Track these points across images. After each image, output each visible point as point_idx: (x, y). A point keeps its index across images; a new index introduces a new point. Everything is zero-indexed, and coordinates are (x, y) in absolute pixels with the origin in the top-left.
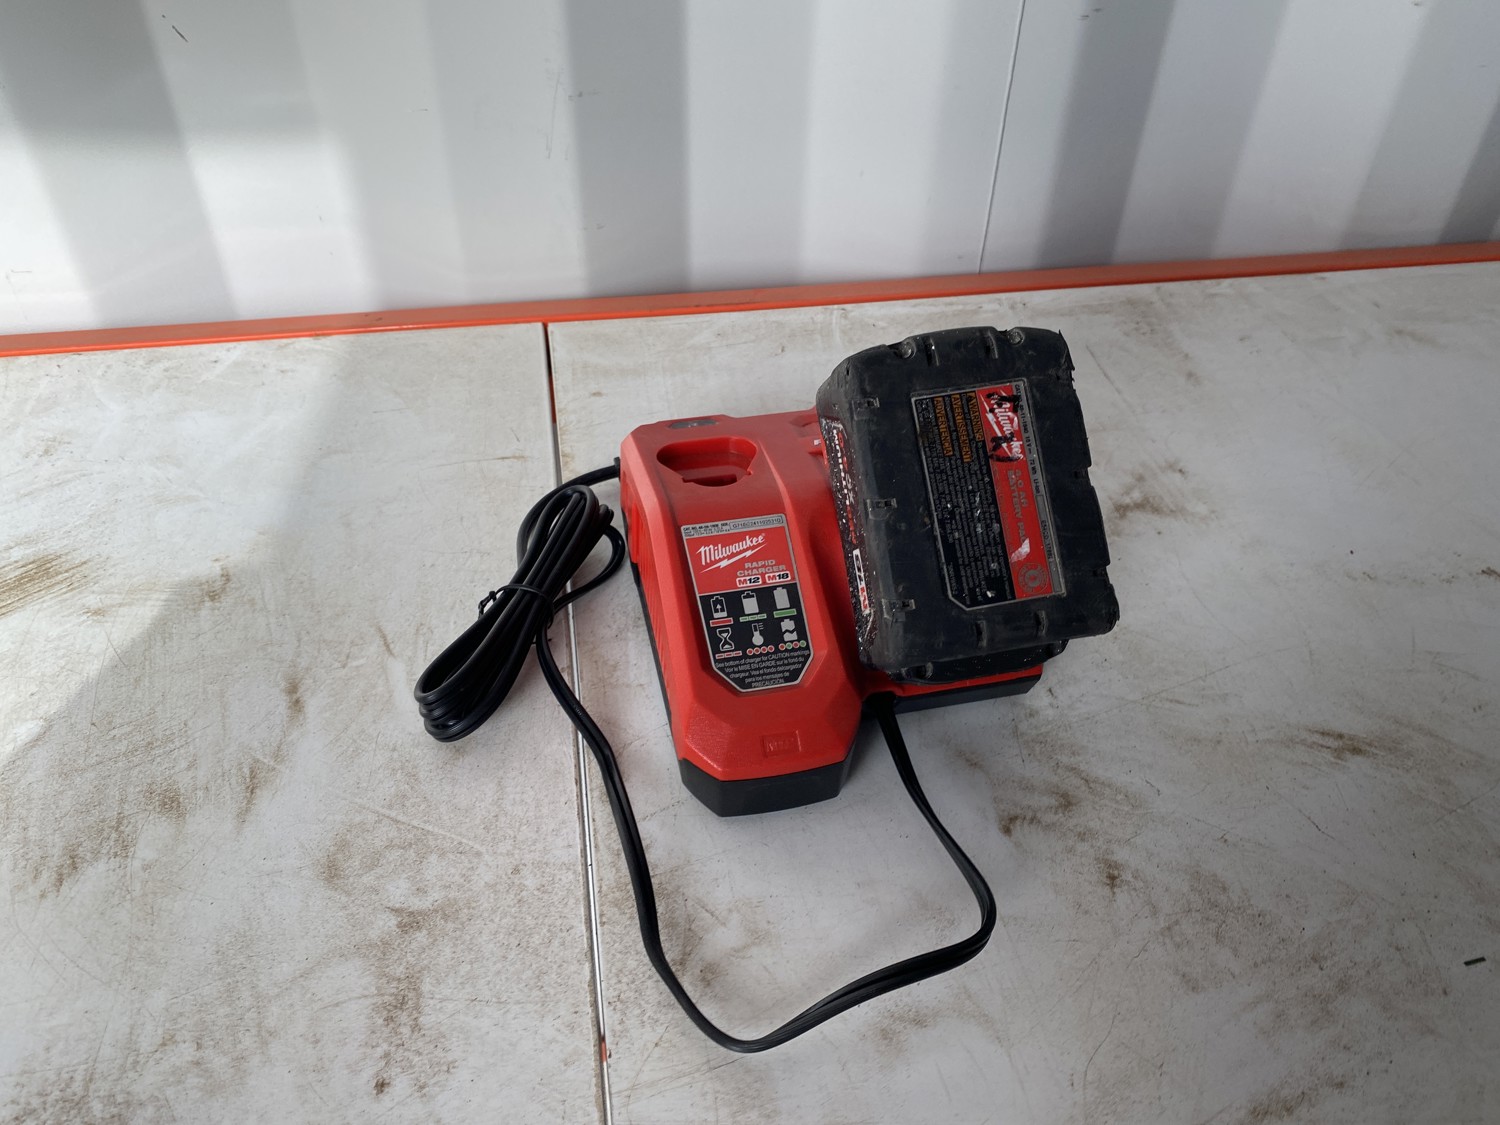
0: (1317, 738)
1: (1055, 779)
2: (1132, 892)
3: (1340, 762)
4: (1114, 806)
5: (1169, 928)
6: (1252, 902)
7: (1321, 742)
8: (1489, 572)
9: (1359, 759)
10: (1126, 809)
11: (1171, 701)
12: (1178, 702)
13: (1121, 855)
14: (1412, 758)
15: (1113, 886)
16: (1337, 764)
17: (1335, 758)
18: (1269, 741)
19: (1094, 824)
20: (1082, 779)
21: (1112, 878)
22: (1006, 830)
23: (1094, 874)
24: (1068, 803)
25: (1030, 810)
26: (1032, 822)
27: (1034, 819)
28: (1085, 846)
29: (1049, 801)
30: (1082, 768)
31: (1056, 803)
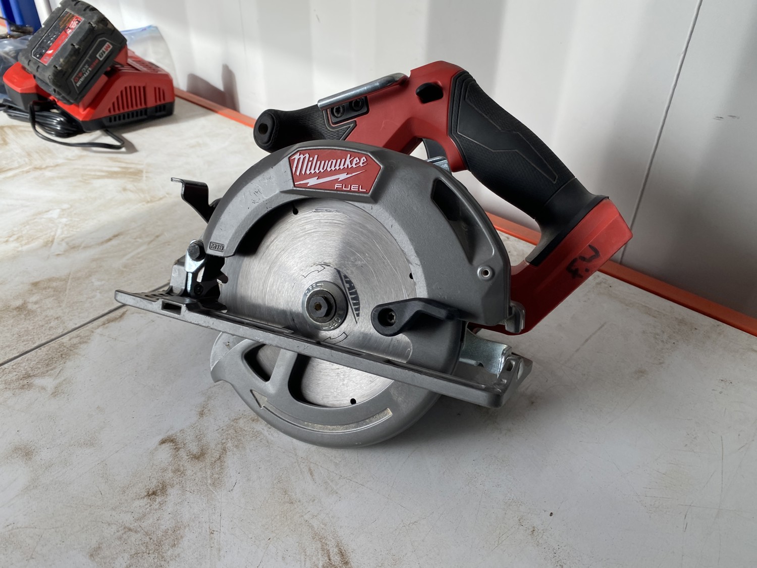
0: (334, 551)
1: (212, 445)
2: (149, 505)
4: (209, 476)
5: (130, 530)
6: (170, 562)
7: (332, 555)
10: (209, 482)
11: (310, 469)
12: (311, 474)
13: (173, 493)
15: (149, 495)
18: (312, 527)
19: (189, 473)
20: (220, 456)
21: (154, 493)
22: (163, 442)
23: (153, 485)
24: (198, 457)
25: (183, 445)
26: (175, 449)
27: (177, 449)
28: (171, 475)
29: (195, 449)
30: (228, 453)
31: (195, 453)
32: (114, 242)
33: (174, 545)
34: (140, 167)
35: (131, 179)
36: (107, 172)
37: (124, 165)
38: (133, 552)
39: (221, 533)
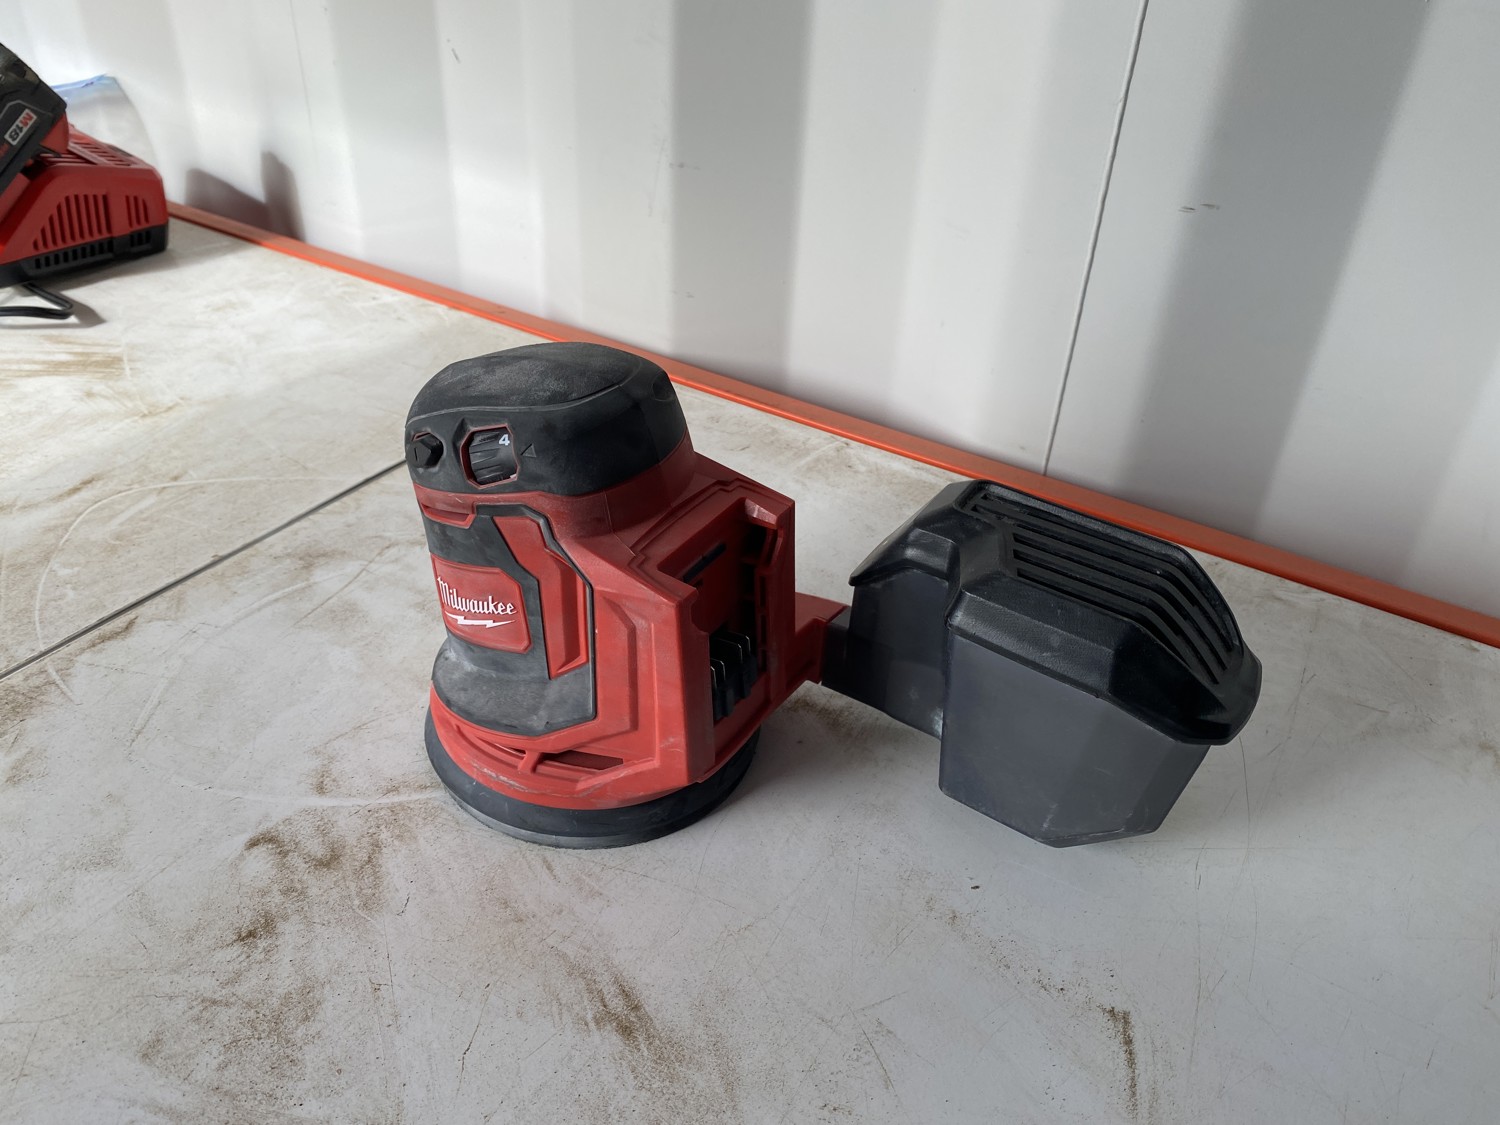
0: (611, 990)
1: (351, 840)
2: (244, 956)
3: (592, 1025)
4: (354, 893)
5: (214, 1002)
6: (304, 1048)
7: (608, 997)
8: (1121, 1019)
9: (616, 1039)
10: (356, 902)
11: (545, 861)
12: (549, 868)
13: (290, 931)
14: (667, 1083)
15: (241, 939)
16: (586, 1024)
17: (595, 1018)
18: (564, 956)
19: (313, 891)
20: (369, 857)
21: (251, 934)
22: (253, 844)
23: (246, 921)
24: (329, 861)
25: (294, 846)
26: (279, 853)
27: (284, 854)
28: (278, 898)
29: (318, 849)
30: (384, 850)
31: (319, 856)
32: (86, 494)
33: (307, 1018)
34: (114, 351)
35: (101, 375)
36: (44, 363)
37: (79, 349)
38: (228, 1039)
39: (395, 987)
